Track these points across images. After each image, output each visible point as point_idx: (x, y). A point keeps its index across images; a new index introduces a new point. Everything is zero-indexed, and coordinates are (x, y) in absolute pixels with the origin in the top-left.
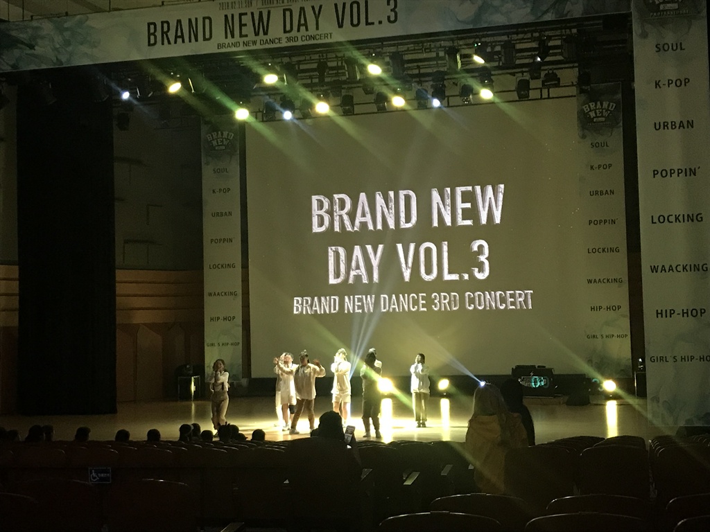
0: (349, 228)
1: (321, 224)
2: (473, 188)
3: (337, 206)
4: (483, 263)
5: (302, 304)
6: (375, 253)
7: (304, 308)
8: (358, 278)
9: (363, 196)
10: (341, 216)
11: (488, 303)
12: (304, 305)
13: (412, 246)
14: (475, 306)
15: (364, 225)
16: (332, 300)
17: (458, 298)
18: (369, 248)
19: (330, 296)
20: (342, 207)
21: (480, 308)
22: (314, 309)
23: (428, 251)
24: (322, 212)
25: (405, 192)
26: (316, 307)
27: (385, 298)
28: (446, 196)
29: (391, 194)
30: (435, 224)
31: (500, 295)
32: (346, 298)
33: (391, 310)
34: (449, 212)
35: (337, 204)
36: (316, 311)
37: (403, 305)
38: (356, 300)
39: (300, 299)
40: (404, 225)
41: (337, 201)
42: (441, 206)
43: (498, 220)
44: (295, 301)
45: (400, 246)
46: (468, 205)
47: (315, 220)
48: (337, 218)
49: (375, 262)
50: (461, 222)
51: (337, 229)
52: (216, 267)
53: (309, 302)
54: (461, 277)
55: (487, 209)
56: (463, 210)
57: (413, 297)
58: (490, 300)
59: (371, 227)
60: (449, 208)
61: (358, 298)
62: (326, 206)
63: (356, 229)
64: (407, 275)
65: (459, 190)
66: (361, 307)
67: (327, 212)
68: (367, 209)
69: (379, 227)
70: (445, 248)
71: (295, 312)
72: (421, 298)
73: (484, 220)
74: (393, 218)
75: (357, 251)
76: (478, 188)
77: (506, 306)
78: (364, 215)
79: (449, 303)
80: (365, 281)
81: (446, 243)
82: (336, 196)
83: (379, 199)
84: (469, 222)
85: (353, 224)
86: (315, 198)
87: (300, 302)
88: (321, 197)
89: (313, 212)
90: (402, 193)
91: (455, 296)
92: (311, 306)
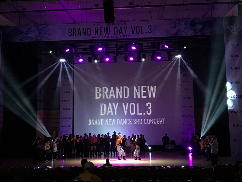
0: (107, 98)
1: (98, 96)
2: (147, 87)
3: (104, 91)
4: (149, 110)
5: (91, 122)
6: (116, 106)
7: (92, 123)
8: (110, 113)
9: (112, 88)
10: (105, 94)
11: (151, 122)
12: (92, 122)
13: (127, 104)
14: (147, 123)
15: (112, 97)
16: (101, 121)
17: (142, 121)
18: (114, 104)
19: (101, 119)
20: (105, 91)
21: (148, 124)
22: (95, 123)
23: (132, 105)
24: (99, 93)
25: (125, 87)
26: (96, 123)
27: (118, 120)
28: (138, 89)
29: (121, 87)
30: (135, 97)
31: (155, 120)
32: (106, 120)
33: (120, 124)
34: (139, 94)
35: (104, 90)
36: (96, 124)
37: (124, 122)
38: (109, 120)
39: (91, 120)
40: (125, 97)
41: (104, 89)
42: (137, 92)
43: (154, 97)
44: (89, 121)
45: (123, 104)
46: (145, 92)
47: (96, 95)
48: (103, 95)
49: (116, 109)
50: (143, 97)
51: (103, 98)
52: (64, 109)
53: (94, 121)
54: (143, 114)
55: (151, 93)
56: (144, 93)
57: (128, 120)
58: (151, 121)
59: (114, 97)
60: (139, 92)
61: (110, 120)
62: (100, 90)
63: (109, 98)
64: (126, 113)
65: (142, 87)
66: (111, 123)
67: (100, 92)
68: (113, 92)
69: (117, 97)
70: (138, 105)
71: (89, 124)
72: (130, 120)
73: (150, 96)
74: (122, 95)
75: (110, 105)
76: (148, 87)
77: (157, 123)
78: (112, 94)
79: (139, 122)
80: (112, 114)
81: (138, 103)
82: (103, 88)
83: (117, 89)
84: (145, 97)
85: (109, 97)
86: (96, 88)
87: (91, 121)
88: (99, 88)
89: (96, 92)
90: (124, 87)
91: (141, 120)
92: (94, 122)
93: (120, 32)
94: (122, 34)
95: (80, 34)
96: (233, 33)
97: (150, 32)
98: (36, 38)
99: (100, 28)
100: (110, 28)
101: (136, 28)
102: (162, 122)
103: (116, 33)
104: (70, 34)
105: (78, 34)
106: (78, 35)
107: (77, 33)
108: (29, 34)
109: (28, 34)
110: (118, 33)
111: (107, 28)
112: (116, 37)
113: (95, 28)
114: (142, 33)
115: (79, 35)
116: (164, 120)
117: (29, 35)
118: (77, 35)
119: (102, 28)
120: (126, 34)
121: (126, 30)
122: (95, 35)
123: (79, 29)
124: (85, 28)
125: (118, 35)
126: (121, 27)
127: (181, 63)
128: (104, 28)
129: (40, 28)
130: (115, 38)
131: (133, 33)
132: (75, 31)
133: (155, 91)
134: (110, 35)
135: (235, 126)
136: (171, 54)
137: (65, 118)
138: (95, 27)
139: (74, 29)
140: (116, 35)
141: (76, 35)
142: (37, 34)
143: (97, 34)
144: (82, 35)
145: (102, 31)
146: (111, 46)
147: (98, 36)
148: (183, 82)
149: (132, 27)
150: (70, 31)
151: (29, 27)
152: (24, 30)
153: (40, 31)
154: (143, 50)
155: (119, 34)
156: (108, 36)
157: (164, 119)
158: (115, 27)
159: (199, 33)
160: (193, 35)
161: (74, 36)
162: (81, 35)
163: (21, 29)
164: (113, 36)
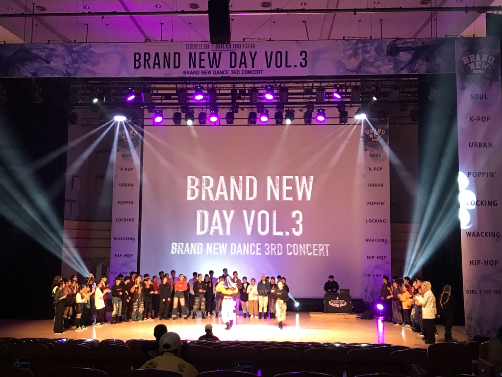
0: (212, 198)
1: (193, 194)
2: (294, 177)
3: (205, 184)
4: (298, 225)
5: (177, 248)
6: (229, 215)
7: (179, 250)
8: (216, 231)
9: (222, 178)
10: (206, 190)
11: (301, 251)
12: (179, 248)
13: (253, 212)
14: (292, 253)
15: (222, 197)
16: (198, 246)
17: (282, 247)
18: (225, 212)
19: (197, 242)
20: (208, 185)
21: (296, 254)
22: (185, 251)
23: (263, 216)
24: (194, 187)
25: (250, 177)
26: (187, 249)
27: (233, 246)
28: (276, 181)
29: (241, 178)
30: (269, 198)
31: (309, 246)
32: (208, 244)
33: (237, 253)
34: (278, 192)
35: (205, 182)
36: (187, 252)
37: (245, 251)
38: (214, 246)
39: (176, 244)
40: (248, 198)
41: (205, 180)
42: (273, 187)
43: (309, 198)
44: (173, 246)
45: (245, 212)
46: (290, 188)
47: (189, 192)
48: (204, 192)
49: (228, 221)
50: (285, 198)
51: (204, 198)
52: (120, 220)
53: (183, 246)
54: (284, 234)
55: (302, 191)
56: (287, 191)
57: (253, 246)
58: (302, 249)
59: (226, 198)
60: (278, 189)
61: (216, 245)
62: (197, 183)
63: (216, 199)
64: (249, 230)
65: (285, 178)
66: (217, 251)
67: (197, 187)
68: (224, 187)
69: (232, 198)
70: (275, 215)
71: (172, 253)
72: (257, 246)
73: (300, 198)
74: (241, 193)
75: (217, 213)
76: (297, 178)
77: (312, 254)
78: (222, 190)
79: (276, 250)
80: (221, 233)
81: (275, 211)
82: (204, 177)
83: (233, 181)
84: (290, 199)
85: (214, 196)
86: (189, 178)
87: (176, 246)
88: (194, 177)
89: (188, 187)
90: (248, 178)
91: (280, 246)
92: (184, 249)
93: (241, 63)
94: (246, 67)
95: (159, 64)
96: (474, 73)
97: (303, 64)
98: (67, 71)
99: (201, 53)
100: (220, 53)
101: (274, 54)
102: (325, 251)
103: (233, 65)
104: (137, 63)
105: (155, 64)
106: (154, 67)
107: (151, 62)
108: (51, 62)
109: (48, 62)
110: (238, 64)
111: (215, 54)
112: (233, 72)
113: (190, 53)
114: (287, 66)
115: (157, 66)
116: (327, 248)
117: (52, 64)
118: (152, 66)
119: (204, 53)
120: (253, 67)
121: (253, 60)
122: (190, 67)
123: (157, 54)
124: (169, 53)
125: (237, 68)
126: (243, 53)
127: (366, 131)
128: (209, 53)
129: (74, 49)
130: (230, 75)
131: (269, 66)
132: (147, 58)
133: (311, 188)
134: (221, 69)
135: (473, 262)
136: (347, 113)
137: (121, 239)
138: (190, 50)
139: (145, 54)
140: (233, 69)
141: (149, 67)
142: (67, 63)
143: (195, 67)
144: (162, 66)
145: (204, 60)
146: (222, 92)
147: (195, 70)
148: (370, 169)
149: (266, 53)
150: (137, 58)
151: (51, 46)
152: (40, 53)
153: (75, 56)
154: (289, 101)
155: (240, 67)
156: (217, 70)
157: (327, 245)
158: (231, 53)
159: (405, 70)
160: (392, 72)
161: (145, 67)
162: (160, 67)
163: (35, 51)
164: (227, 71)
